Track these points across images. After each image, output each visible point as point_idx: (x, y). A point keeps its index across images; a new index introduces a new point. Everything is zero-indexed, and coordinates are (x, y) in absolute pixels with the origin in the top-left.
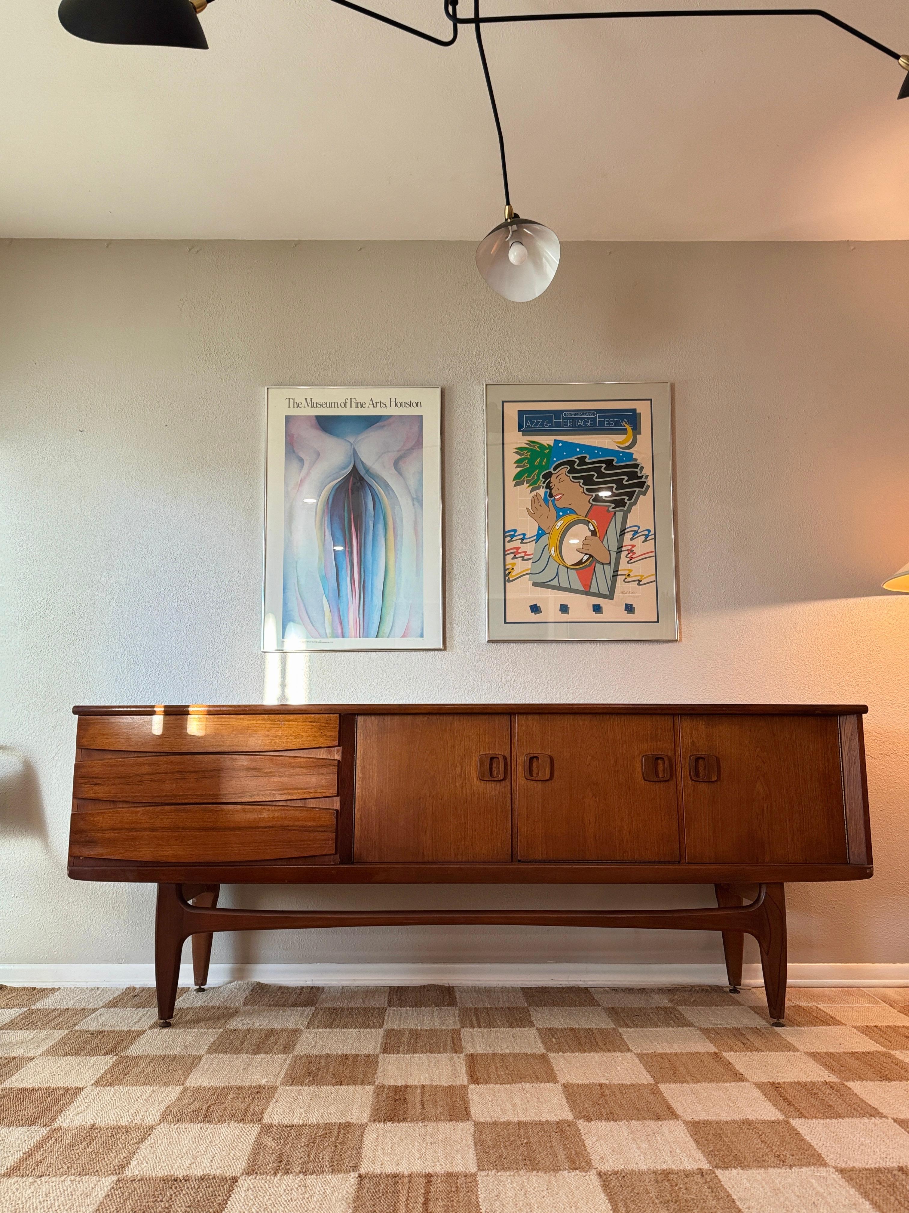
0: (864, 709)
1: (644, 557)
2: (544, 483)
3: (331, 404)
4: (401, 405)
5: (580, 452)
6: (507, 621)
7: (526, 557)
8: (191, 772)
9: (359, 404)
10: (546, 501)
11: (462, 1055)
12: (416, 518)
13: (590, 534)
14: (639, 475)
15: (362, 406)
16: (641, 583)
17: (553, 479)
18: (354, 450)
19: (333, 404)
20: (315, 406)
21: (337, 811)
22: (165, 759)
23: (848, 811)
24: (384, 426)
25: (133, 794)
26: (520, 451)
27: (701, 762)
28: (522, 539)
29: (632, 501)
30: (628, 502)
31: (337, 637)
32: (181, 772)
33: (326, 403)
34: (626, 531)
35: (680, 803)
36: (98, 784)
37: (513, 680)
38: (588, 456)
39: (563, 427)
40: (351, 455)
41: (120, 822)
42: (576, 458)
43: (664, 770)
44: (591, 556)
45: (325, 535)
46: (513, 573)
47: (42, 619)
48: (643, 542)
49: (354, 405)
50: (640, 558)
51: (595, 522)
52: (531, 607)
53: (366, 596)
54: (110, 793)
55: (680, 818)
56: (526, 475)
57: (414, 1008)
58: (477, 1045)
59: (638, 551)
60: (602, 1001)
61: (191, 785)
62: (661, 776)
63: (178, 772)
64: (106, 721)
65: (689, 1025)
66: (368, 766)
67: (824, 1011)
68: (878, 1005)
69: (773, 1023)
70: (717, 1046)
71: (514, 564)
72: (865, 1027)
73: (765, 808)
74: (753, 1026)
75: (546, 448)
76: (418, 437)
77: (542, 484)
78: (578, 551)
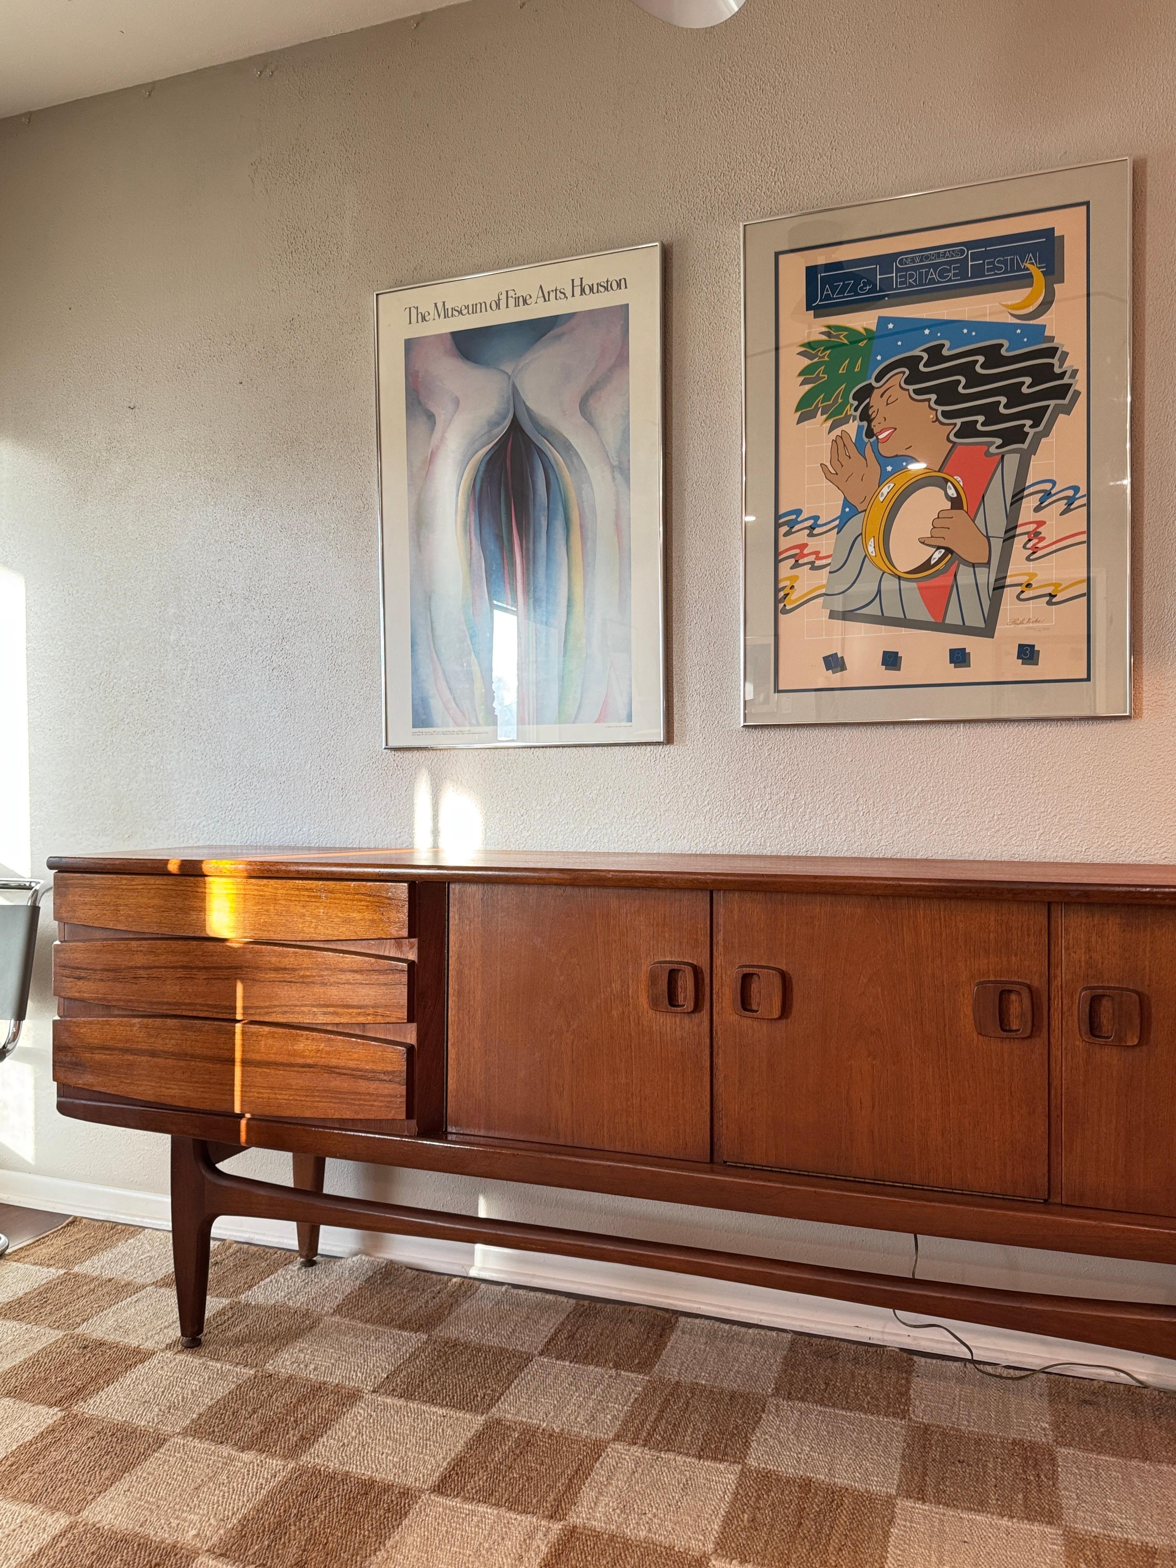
1: (1063, 545)
2: (856, 410)
3: (475, 306)
4: (591, 289)
6: (781, 688)
7: (818, 563)
8: (200, 969)
9: (521, 299)
10: (859, 446)
11: (557, 1527)
12: (618, 504)
13: (948, 505)
14: (1057, 370)
15: (525, 302)
16: (1054, 600)
17: (875, 400)
18: (514, 387)
19: (479, 306)
20: (450, 315)
21: (410, 1047)
22: (164, 946)
24: (563, 334)
25: (127, 998)
26: (809, 348)
27: (1106, 1003)
28: (812, 528)
29: (1041, 428)
30: (1032, 432)
32: (186, 968)
33: (467, 307)
34: (1026, 492)
35: (1055, 1082)
38: (947, 344)
39: (897, 289)
40: (508, 398)
41: (112, 1039)
42: (923, 351)
43: (1022, 1016)
44: (948, 551)
45: (471, 549)
46: (794, 596)
48: (1061, 514)
49: (512, 302)
50: (1054, 547)
51: (959, 479)
52: (826, 659)
54: (97, 993)
55: (1054, 1115)
56: (822, 396)
57: (577, 1366)
58: (604, 1500)
59: (1050, 533)
60: (917, 1403)
61: (200, 989)
62: (1014, 1028)
63: (182, 967)
64: (88, 882)
65: (1051, 1516)
66: (466, 971)
71: (796, 578)
75: (861, 337)
76: (622, 348)
77: (852, 412)
78: (923, 543)
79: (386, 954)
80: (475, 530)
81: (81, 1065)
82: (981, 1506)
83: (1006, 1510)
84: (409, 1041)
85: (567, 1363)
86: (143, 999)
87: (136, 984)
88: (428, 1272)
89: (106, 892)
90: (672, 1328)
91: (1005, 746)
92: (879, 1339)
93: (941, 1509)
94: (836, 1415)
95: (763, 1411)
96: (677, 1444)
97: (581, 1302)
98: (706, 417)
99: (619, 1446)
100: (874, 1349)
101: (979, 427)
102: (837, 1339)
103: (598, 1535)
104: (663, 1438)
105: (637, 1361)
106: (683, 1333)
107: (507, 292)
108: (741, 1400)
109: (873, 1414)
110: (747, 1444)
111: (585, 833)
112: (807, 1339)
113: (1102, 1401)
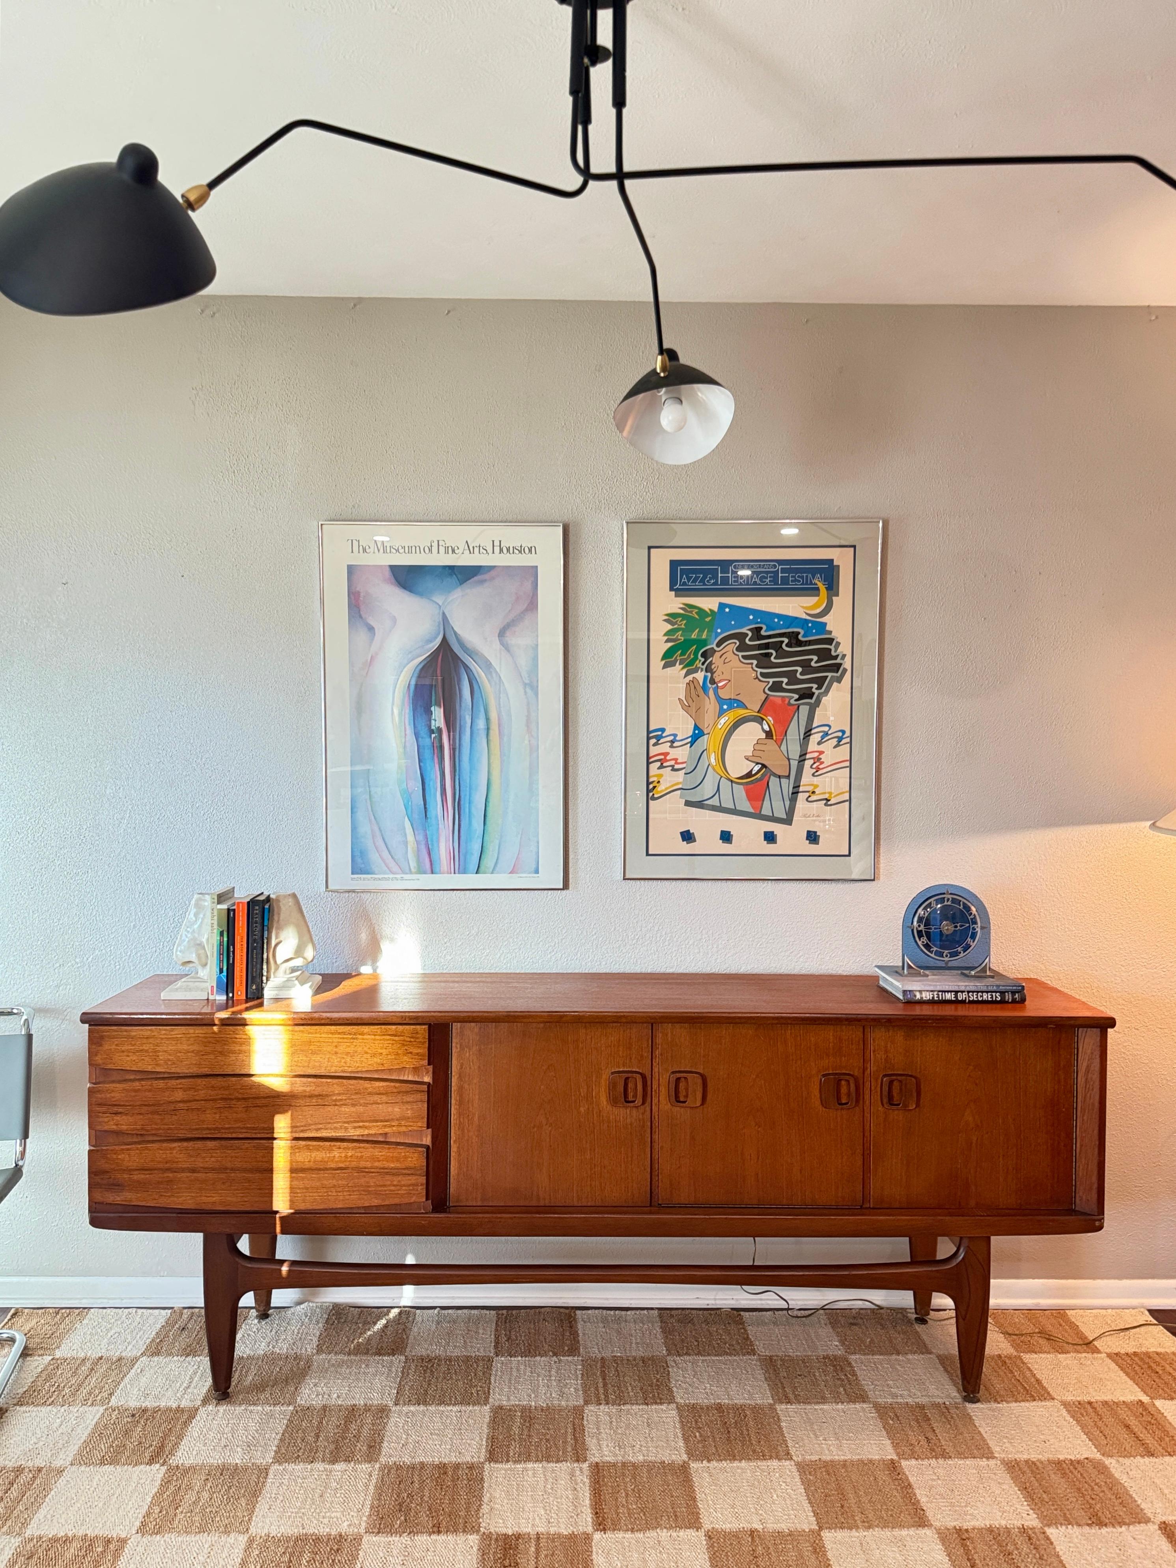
0: (1111, 1022)
1: (836, 767)
2: (703, 664)
3: (411, 547)
4: (508, 550)
6: (650, 852)
7: (677, 767)
8: (238, 1099)
9: (450, 548)
10: (705, 689)
11: (585, 1466)
12: (528, 711)
13: (764, 736)
14: (833, 653)
15: (453, 551)
16: (829, 803)
17: (716, 659)
18: (444, 614)
19: (414, 548)
20: (388, 551)
21: (428, 1147)
22: (204, 1083)
23: (1078, 1145)
24: (485, 581)
25: (166, 1127)
26: (671, 618)
27: (896, 1083)
28: (672, 742)
29: (823, 690)
30: (817, 692)
31: (425, 873)
32: (225, 1099)
33: (404, 548)
34: (813, 731)
35: (867, 1134)
36: (120, 1113)
37: (656, 929)
38: (764, 627)
39: (732, 585)
40: (439, 622)
41: (152, 1161)
42: (749, 630)
43: (849, 1094)
44: (764, 766)
45: (405, 735)
46: (659, 789)
47: (30, 845)
48: (835, 747)
49: (442, 550)
50: (829, 769)
51: (771, 719)
52: (682, 833)
53: (462, 817)
54: (135, 1124)
55: (866, 1153)
56: (680, 652)
57: (527, 1359)
58: (604, 1443)
59: (827, 759)
60: (757, 1343)
61: (239, 1116)
62: (844, 1102)
63: (222, 1099)
64: (125, 1033)
65: (862, 1397)
66: (466, 1086)
67: (1029, 1368)
68: (1095, 1355)
69: (965, 1396)
70: (896, 1446)
71: (661, 776)
72: (1077, 1403)
73: (974, 1142)
74: (940, 1401)
75: (707, 615)
76: (532, 598)
77: (700, 665)
78: (747, 759)
79: (406, 1078)
80: (409, 722)
81: (119, 1186)
82: (823, 1400)
83: (838, 1400)
84: (424, 1143)
85: (520, 1358)
86: (182, 1127)
87: (176, 1115)
88: (368, 1307)
89: (145, 1041)
90: (575, 1320)
91: (797, 896)
92: (712, 1305)
93: (802, 1406)
94: (714, 1361)
95: (668, 1366)
96: (627, 1399)
97: (500, 1312)
98: (595, 654)
99: (590, 1408)
100: (714, 1311)
101: (784, 685)
103: (614, 1465)
104: (616, 1397)
105: (567, 1348)
106: (585, 1322)
107: (438, 541)
108: (650, 1362)
109: (735, 1356)
110: (670, 1390)
111: (498, 957)
112: (668, 1312)
113: (860, 1321)
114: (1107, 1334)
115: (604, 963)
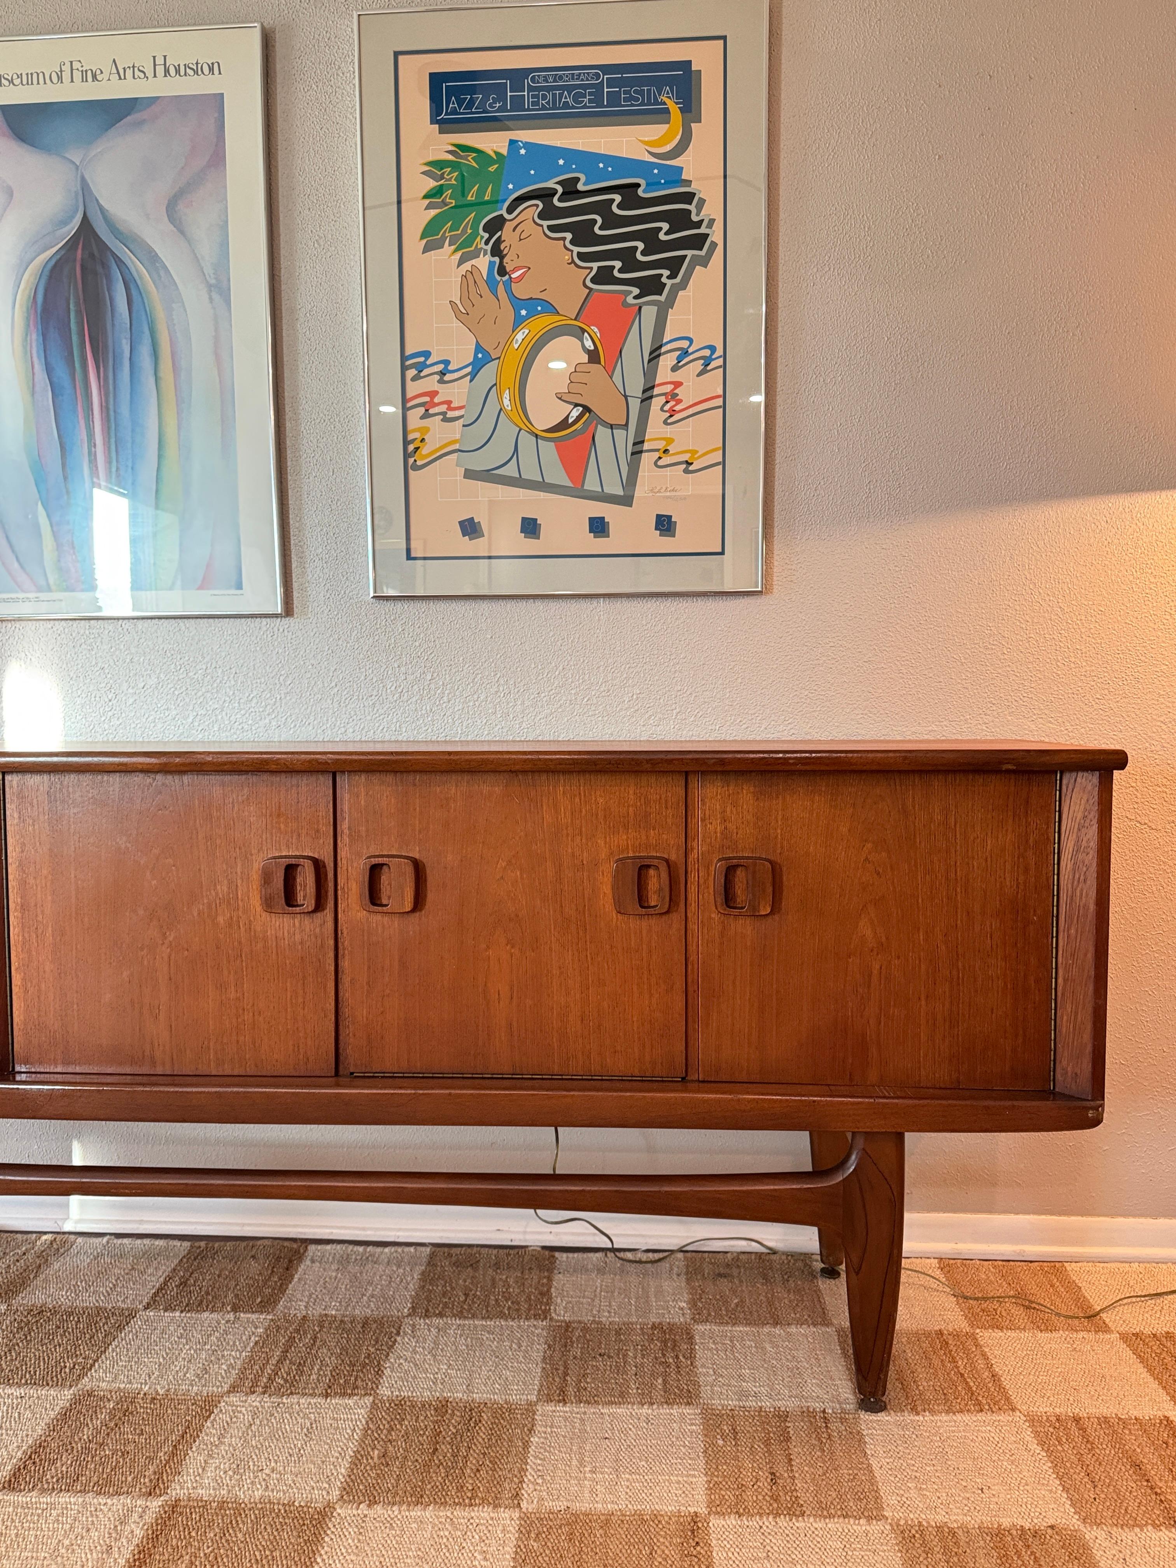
0: (1118, 760)
1: (699, 409)
2: (487, 243)
3: (31, 75)
4: (178, 71)
5: (566, 169)
6: (413, 555)
7: (450, 414)
9: (89, 73)
10: (491, 284)
11: (155, 1505)
13: (585, 358)
14: (695, 218)
15: (94, 77)
16: (691, 468)
17: (507, 233)
18: (83, 179)
19: (35, 76)
23: (1060, 980)
24: (142, 122)
26: (435, 168)
27: (740, 873)
28: (442, 373)
29: (678, 280)
30: (669, 283)
33: (20, 76)
34: (663, 349)
35: (694, 960)
38: (583, 178)
39: (529, 110)
40: (76, 193)
42: (556, 183)
43: (660, 892)
44: (587, 409)
45: (33, 374)
46: (424, 451)
48: (698, 375)
49: (77, 75)
50: (691, 411)
51: (596, 330)
52: (462, 524)
55: (691, 990)
56: (449, 224)
57: (189, 1315)
58: (214, 1463)
59: (688, 395)
60: (559, 1300)
62: (653, 904)
65: (688, 1396)
66: (31, 881)
67: (984, 1355)
68: (1101, 1335)
69: (862, 1400)
70: (712, 1488)
71: (426, 430)
72: (1053, 1419)
73: (875, 972)
74: (818, 1406)
75: (492, 162)
76: (216, 146)
77: (483, 245)
78: (560, 399)
80: (38, 352)
82: (622, 1397)
83: (646, 1398)
85: (178, 1314)
88: (11, 1232)
90: (300, 1259)
91: (644, 620)
92: (520, 1240)
93: (582, 1408)
94: (476, 1327)
95: (398, 1334)
96: (301, 1385)
97: (197, 1244)
98: (321, 238)
99: (234, 1399)
100: (516, 1251)
101: (616, 273)
102: (478, 1246)
103: (205, 1505)
104: (286, 1381)
105: (259, 1300)
106: (313, 1261)
107: (71, 62)
108: (375, 1326)
109: (513, 1319)
110: (379, 1373)
111: (190, 720)
112: (446, 1250)
113: (735, 1272)
114: (1125, 1301)
115: (351, 730)
